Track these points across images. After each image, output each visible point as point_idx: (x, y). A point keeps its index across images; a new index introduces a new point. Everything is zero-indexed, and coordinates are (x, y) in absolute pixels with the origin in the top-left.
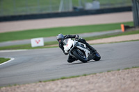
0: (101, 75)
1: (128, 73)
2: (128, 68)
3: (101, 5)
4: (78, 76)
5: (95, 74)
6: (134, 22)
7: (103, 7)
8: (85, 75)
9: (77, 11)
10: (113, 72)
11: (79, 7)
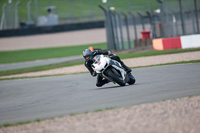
0: (61, 120)
1: (100, 118)
2: (100, 110)
3: (60, 19)
4: (29, 122)
5: (53, 118)
6: (108, 44)
7: (63, 22)
8: (38, 121)
9: (26, 27)
10: (79, 116)
11: (29, 22)
